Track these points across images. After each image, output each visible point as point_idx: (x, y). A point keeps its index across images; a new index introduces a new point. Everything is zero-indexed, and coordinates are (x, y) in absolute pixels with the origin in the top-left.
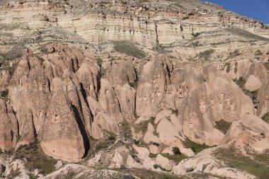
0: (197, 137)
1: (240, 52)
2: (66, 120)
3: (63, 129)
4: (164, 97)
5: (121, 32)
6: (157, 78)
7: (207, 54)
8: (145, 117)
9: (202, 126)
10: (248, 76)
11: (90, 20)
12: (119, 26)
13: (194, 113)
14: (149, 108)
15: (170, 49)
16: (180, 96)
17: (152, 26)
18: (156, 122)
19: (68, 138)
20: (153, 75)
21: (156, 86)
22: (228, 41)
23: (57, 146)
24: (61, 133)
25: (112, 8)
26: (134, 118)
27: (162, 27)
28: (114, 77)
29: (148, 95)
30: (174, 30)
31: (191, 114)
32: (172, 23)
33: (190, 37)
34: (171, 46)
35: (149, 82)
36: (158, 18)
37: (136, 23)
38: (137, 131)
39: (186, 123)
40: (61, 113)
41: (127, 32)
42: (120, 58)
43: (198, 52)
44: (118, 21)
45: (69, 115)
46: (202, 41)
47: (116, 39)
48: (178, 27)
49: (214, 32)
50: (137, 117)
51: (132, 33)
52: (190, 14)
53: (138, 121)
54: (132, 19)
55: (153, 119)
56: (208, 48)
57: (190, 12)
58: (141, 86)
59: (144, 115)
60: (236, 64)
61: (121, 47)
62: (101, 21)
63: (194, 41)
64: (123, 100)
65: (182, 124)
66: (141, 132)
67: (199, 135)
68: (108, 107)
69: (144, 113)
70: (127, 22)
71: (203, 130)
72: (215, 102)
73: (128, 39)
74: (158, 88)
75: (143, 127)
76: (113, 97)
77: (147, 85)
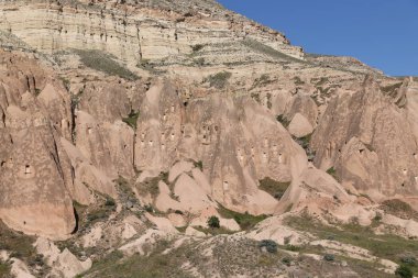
0: (234, 202)
1: (272, 78)
2: (45, 173)
3: (40, 188)
4: (180, 142)
5: (88, 35)
6: (169, 112)
7: (220, 80)
8: (151, 172)
9: (243, 187)
10: (292, 115)
11: (36, 12)
12: (84, 26)
13: (231, 167)
14: (158, 158)
15: (163, 68)
16: (204, 141)
17: (132, 30)
18: (171, 179)
19: (50, 202)
20: (163, 108)
21: (168, 124)
22: (250, 61)
23: (30, 214)
24: (37, 194)
26: (134, 174)
27: (148, 33)
28: (99, 108)
29: (155, 139)
30: (165, 38)
31: (226, 168)
32: (163, 27)
33: (189, 51)
34: (163, 63)
35: (156, 117)
36: (140, 17)
37: (109, 23)
38: (143, 193)
39: (217, 182)
40: (35, 162)
41: (97, 37)
42: (96, 79)
43: (206, 74)
44: (81, 18)
45: (50, 166)
46: (209, 58)
47: (80, 46)
48: (172, 33)
49: (224, 45)
50: (138, 172)
51: (104, 37)
52: (187, 15)
53: (141, 178)
54: (103, 17)
55: (165, 176)
56: (221, 69)
57: (187, 12)
58: (142, 125)
59: (151, 169)
60: (269, 96)
61: (92, 60)
62: (55, 15)
63: (197, 58)
64: (115, 143)
65: (211, 183)
66: (150, 195)
67: (238, 200)
68: (93, 155)
69: (150, 163)
70: (96, 20)
72: (257, 151)
73: (99, 48)
74: (171, 128)
75: (152, 188)
76: (100, 139)
77: (154, 122)
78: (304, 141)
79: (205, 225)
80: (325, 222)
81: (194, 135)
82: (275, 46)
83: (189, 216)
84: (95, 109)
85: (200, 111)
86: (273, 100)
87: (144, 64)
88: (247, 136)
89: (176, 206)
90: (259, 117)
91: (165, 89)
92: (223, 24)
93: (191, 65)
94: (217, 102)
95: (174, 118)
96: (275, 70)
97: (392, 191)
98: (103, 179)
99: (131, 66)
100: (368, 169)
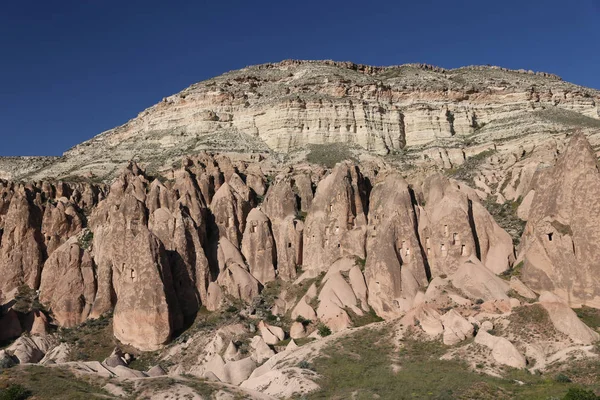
0: (386, 308)
2: (144, 278)
3: (137, 293)
4: (344, 235)
5: (332, 129)
6: (335, 202)
7: (480, 159)
9: (395, 289)
11: (278, 113)
12: (328, 119)
13: (383, 264)
14: (319, 256)
15: (417, 154)
16: (375, 233)
17: (393, 117)
18: (324, 280)
19: (143, 308)
20: (330, 197)
21: (333, 216)
22: (525, 134)
23: (126, 321)
24: (133, 300)
25: (321, 92)
26: (294, 275)
27: (414, 117)
29: (317, 234)
30: (434, 120)
31: (378, 265)
32: (431, 109)
34: (424, 147)
35: (323, 209)
36: (408, 102)
37: (359, 113)
38: (290, 297)
39: (372, 282)
40: (138, 265)
41: (343, 129)
44: (327, 112)
45: (150, 270)
46: (482, 136)
48: (443, 115)
49: (510, 119)
50: (299, 273)
51: (352, 129)
52: (471, 92)
53: (299, 280)
54: (352, 107)
55: (322, 276)
56: (487, 147)
57: (469, 88)
59: (311, 269)
61: (321, 153)
62: (296, 113)
63: (469, 138)
64: (281, 241)
65: (368, 283)
66: (295, 299)
67: (389, 305)
68: (253, 255)
69: (310, 263)
70: (343, 112)
71: (396, 296)
72: (433, 243)
73: (343, 140)
74: (335, 220)
77: (320, 214)
82: (595, 111)
85: (377, 197)
86: (522, 177)
92: (521, 96)
93: (455, 147)
95: (339, 208)
100: (555, 261)
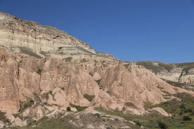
1: (87, 60)
2: (10, 90)
3: (8, 95)
4: (56, 81)
5: (22, 42)
6: (53, 70)
7: (69, 59)
8: (46, 90)
9: (78, 97)
10: (94, 73)
11: (5, 33)
12: (21, 38)
13: (74, 90)
14: (48, 86)
15: (49, 54)
16: (65, 80)
17: (38, 40)
18: (53, 93)
19: (11, 100)
20: (51, 68)
21: (53, 74)
22: (79, 54)
23: (4, 104)
24: (7, 97)
25: (16, 27)
27: (44, 42)
29: (48, 79)
30: (50, 44)
32: (49, 40)
33: (58, 49)
35: (48, 72)
36: (41, 36)
37: (30, 38)
38: (43, 98)
39: (69, 95)
40: (6, 86)
41: (26, 42)
42: (26, 57)
43: (64, 57)
44: (21, 35)
45: (12, 87)
46: (65, 52)
47: (20, 45)
48: (52, 42)
49: (70, 47)
50: (41, 91)
51: (28, 43)
52: (57, 37)
53: (42, 93)
54: (28, 35)
55: (51, 92)
56: (69, 56)
57: (57, 35)
58: (43, 74)
60: (86, 66)
61: (24, 50)
62: (11, 34)
63: (61, 51)
64: (33, 80)
65: (67, 95)
66: (45, 99)
67: (76, 101)
68: (25, 84)
69: (45, 88)
70: (26, 36)
71: (78, 99)
72: (83, 85)
73: (26, 46)
74: (53, 76)
75: (46, 96)
76: (28, 78)
77: (48, 73)
78: (98, 82)
79: (65, 109)
80: (107, 109)
81: (61, 78)
82: (87, 49)
83: (60, 107)
84: (26, 68)
85: (63, 70)
86: (87, 67)
87: (42, 53)
88: (80, 79)
89: (55, 103)
90: (84, 73)
91: (52, 62)
92: (69, 40)
93: (58, 54)
94: (70, 67)
95: (55, 72)
96: (87, 57)
97: (127, 99)
98: (29, 92)
99: (38, 53)
100: (120, 92)
